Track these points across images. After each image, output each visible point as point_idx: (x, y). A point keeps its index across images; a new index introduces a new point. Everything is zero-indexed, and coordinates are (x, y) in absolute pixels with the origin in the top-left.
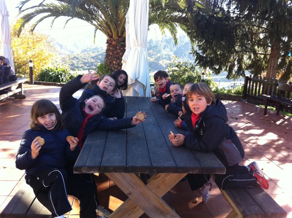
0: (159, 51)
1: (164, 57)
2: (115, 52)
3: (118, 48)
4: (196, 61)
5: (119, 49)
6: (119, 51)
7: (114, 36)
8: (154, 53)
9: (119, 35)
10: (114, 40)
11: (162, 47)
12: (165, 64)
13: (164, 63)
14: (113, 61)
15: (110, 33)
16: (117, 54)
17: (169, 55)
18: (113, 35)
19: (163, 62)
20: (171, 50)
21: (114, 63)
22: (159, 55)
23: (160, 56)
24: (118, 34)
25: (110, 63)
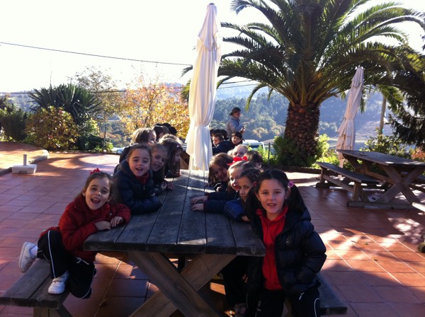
0: (253, 116)
1: (260, 123)
2: (302, 122)
3: (307, 116)
4: (396, 134)
5: (308, 119)
6: (307, 121)
7: (302, 101)
8: (245, 119)
9: (309, 100)
10: (302, 107)
11: (258, 109)
12: (261, 134)
13: (260, 132)
14: (298, 133)
15: (297, 98)
16: (304, 125)
17: (267, 122)
18: (300, 101)
19: (258, 131)
20: (270, 115)
21: (300, 136)
22: (253, 121)
23: (253, 123)
24: (307, 100)
25: (294, 136)
